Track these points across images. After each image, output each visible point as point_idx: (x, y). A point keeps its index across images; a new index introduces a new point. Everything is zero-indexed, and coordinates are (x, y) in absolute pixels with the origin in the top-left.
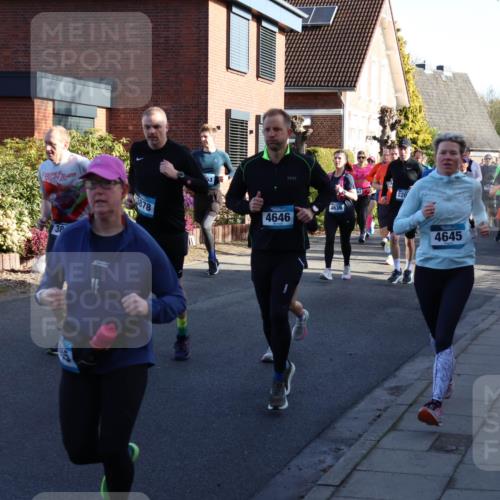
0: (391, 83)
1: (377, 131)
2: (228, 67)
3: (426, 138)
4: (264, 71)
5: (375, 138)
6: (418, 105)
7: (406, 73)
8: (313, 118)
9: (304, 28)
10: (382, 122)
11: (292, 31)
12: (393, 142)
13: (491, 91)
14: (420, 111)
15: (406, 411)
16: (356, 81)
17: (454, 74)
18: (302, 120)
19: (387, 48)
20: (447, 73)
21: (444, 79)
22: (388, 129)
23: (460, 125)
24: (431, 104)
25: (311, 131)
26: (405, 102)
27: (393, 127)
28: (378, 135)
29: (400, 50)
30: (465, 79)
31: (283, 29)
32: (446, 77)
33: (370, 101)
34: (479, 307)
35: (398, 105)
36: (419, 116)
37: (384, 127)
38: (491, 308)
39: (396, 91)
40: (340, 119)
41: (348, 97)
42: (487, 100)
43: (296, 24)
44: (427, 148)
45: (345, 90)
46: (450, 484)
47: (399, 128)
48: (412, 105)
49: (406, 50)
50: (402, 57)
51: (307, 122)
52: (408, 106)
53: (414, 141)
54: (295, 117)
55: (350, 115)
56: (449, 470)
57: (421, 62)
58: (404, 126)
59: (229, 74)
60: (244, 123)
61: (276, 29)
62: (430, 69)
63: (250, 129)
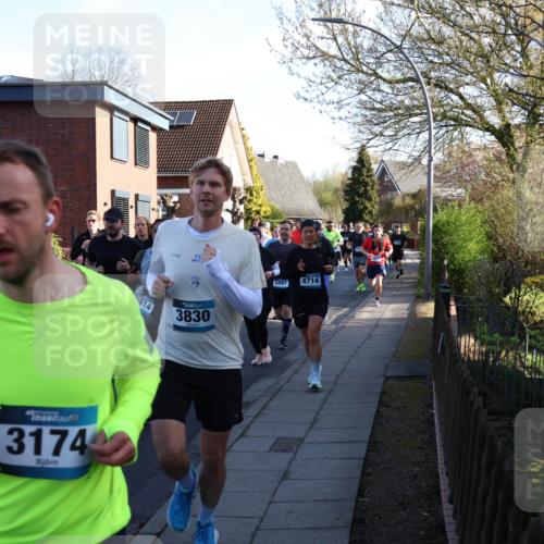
1: (229, 204)
2: (112, 157)
3: (266, 210)
4: (140, 159)
5: (227, 210)
6: (260, 185)
7: (250, 161)
8: (180, 195)
9: (171, 127)
10: (233, 197)
11: (161, 129)
12: (241, 214)
14: (262, 190)
15: (252, 421)
17: (286, 162)
18: (171, 197)
19: (235, 143)
20: (280, 161)
22: (238, 203)
23: (292, 199)
24: (270, 184)
25: (178, 205)
26: (250, 183)
27: (241, 202)
28: (230, 208)
29: (245, 144)
31: (154, 128)
32: (280, 164)
35: (244, 185)
36: (261, 193)
37: (235, 202)
39: (243, 175)
42: (311, 181)
43: (165, 125)
44: (268, 217)
46: (285, 476)
47: (246, 203)
48: (256, 185)
49: (249, 145)
50: (247, 149)
51: (176, 198)
52: (252, 185)
53: (258, 212)
54: (166, 195)
56: (284, 465)
57: (261, 153)
58: (250, 201)
59: (113, 163)
60: (125, 201)
61: (149, 128)
62: (268, 158)
63: (130, 204)
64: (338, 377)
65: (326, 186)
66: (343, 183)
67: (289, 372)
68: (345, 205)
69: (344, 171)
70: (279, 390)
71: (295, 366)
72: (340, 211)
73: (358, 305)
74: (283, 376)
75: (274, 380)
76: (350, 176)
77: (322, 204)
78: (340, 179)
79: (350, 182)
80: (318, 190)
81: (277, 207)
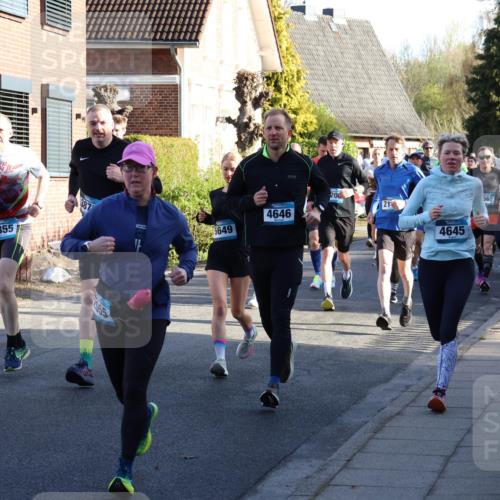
0: (252, 35)
1: (233, 109)
4: (53, 14)
5: (229, 120)
6: (294, 69)
7: (275, 19)
8: (132, 89)
10: (240, 94)
12: (257, 127)
13: (406, 49)
14: (299, 79)
16: (199, 32)
18: (116, 92)
20: (339, 19)
21: (335, 29)
22: (249, 105)
23: (360, 99)
24: (316, 67)
25: (130, 108)
26: (275, 65)
27: (256, 103)
28: (235, 116)
30: (367, 30)
32: (338, 26)
33: (221, 62)
34: (387, 380)
35: (264, 70)
36: (298, 86)
37: (244, 103)
38: (405, 382)
39: (261, 48)
40: (175, 89)
41: (186, 56)
42: (401, 62)
44: (310, 135)
45: (182, 46)
47: (267, 105)
48: (286, 68)
52: (279, 70)
54: (105, 88)
55: (189, 84)
57: (298, 3)
58: (274, 102)
60: (22, 97)
62: (313, 13)
63: (32, 105)
64: (448, 459)
65: (431, 71)
66: (465, 64)
67: (347, 448)
68: (470, 111)
69: (468, 41)
70: (327, 484)
71: (359, 437)
72: (459, 124)
73: (491, 315)
74: (334, 456)
75: (317, 463)
76: (480, 50)
77: (423, 108)
78: (461, 58)
79: (480, 62)
80: (414, 80)
81: (330, 114)
